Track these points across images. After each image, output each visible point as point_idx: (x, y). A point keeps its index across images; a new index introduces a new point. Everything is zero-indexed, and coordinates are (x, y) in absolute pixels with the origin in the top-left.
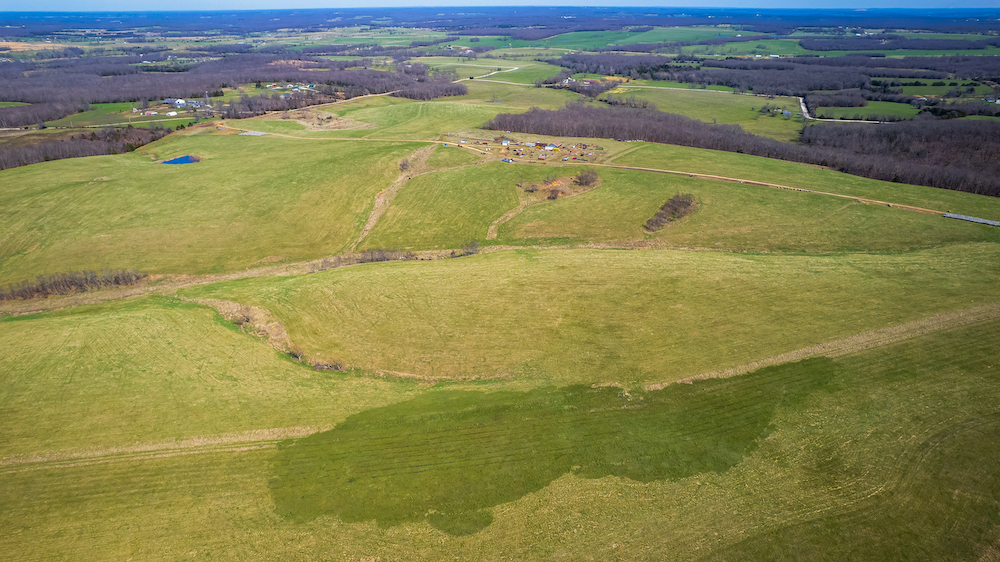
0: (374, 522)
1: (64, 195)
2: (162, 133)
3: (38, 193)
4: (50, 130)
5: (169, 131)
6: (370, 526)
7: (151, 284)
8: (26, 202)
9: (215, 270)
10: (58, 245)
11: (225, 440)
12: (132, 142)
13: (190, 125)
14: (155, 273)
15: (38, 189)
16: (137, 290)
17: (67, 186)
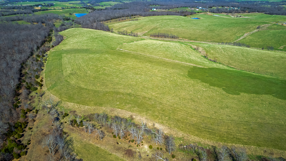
0: (209, 84)
1: (168, 20)
2: (193, 13)
3: (163, 20)
4: (170, 10)
5: (195, 13)
6: (207, 85)
7: (179, 39)
8: (161, 21)
9: (194, 40)
10: (164, 29)
11: (183, 63)
12: (186, 14)
13: (201, 12)
14: (181, 37)
15: (164, 19)
16: (176, 40)
17: (170, 19)
